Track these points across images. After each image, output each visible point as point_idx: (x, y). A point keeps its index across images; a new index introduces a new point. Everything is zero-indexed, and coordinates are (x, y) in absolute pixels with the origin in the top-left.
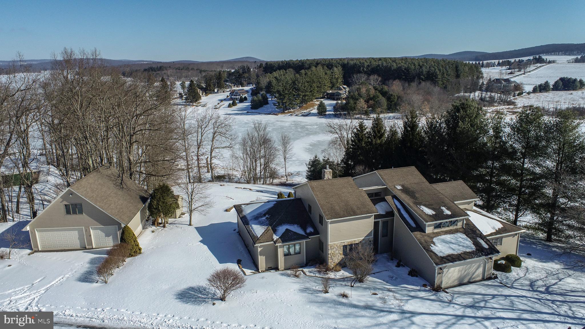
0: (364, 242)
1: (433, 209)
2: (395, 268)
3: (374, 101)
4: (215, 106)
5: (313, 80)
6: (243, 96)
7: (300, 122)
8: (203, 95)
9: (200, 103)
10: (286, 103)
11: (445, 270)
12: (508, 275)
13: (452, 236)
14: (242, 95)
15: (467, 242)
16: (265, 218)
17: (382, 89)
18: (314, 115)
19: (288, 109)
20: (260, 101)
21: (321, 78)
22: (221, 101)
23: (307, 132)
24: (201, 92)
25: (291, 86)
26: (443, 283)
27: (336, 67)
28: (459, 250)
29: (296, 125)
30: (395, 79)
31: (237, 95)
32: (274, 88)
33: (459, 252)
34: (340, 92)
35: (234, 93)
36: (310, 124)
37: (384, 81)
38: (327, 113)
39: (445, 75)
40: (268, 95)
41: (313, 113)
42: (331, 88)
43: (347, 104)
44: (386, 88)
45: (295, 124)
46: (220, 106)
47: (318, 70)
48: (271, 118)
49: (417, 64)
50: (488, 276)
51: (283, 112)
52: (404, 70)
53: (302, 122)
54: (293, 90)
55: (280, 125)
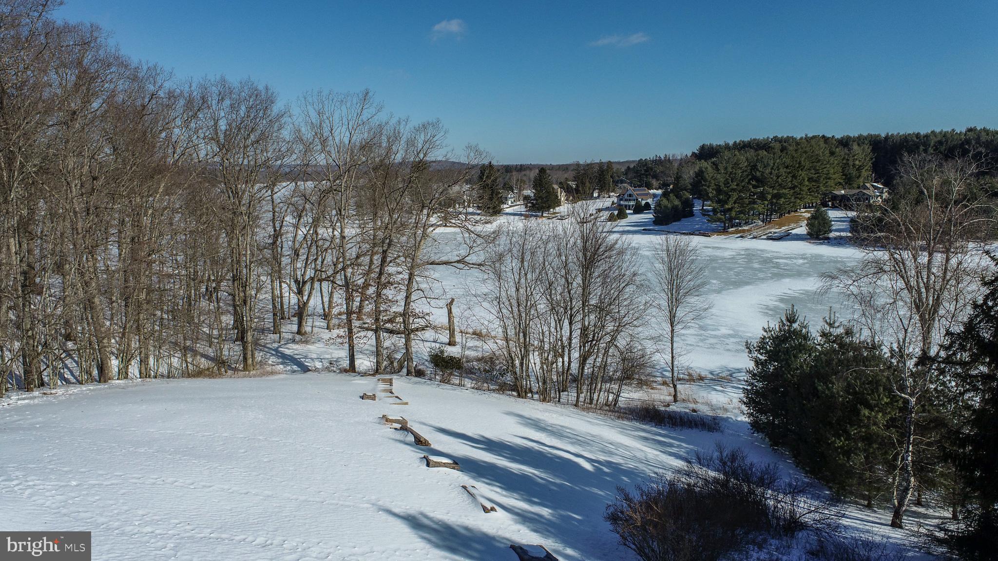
5: (800, 163)
6: (643, 202)
7: (761, 251)
8: (567, 199)
9: (558, 213)
10: (730, 210)
14: (642, 199)
18: (798, 238)
19: (736, 226)
20: (675, 208)
22: (599, 210)
23: (776, 270)
25: (745, 174)
27: (859, 144)
29: (750, 255)
32: (707, 183)
36: (786, 256)
38: (834, 234)
40: (696, 201)
41: (796, 235)
42: (845, 185)
45: (748, 255)
51: (724, 231)
53: (766, 250)
54: (749, 183)
55: (708, 254)
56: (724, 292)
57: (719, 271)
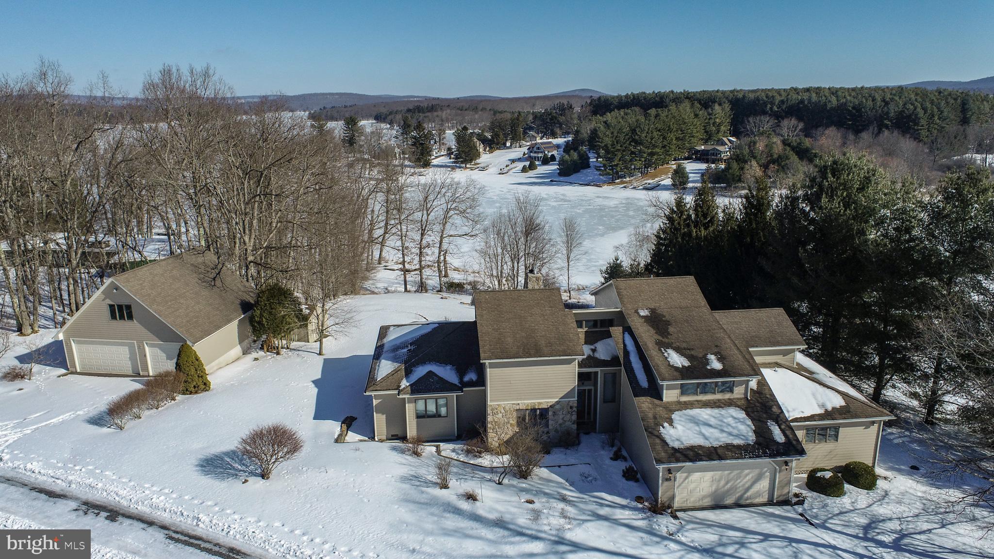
0: (557, 407)
1: (689, 358)
2: (608, 462)
3: (779, 165)
4: (501, 170)
5: (669, 126)
6: (550, 154)
7: (637, 199)
8: (485, 150)
9: (478, 164)
10: (617, 165)
11: (680, 476)
12: (829, 500)
13: (716, 412)
14: (548, 152)
15: (742, 427)
16: (405, 350)
17: (800, 144)
18: (666, 188)
19: (622, 177)
20: (574, 162)
21: (685, 123)
22: (513, 161)
24: (482, 145)
25: (627, 137)
26: (677, 499)
27: (720, 104)
28: (717, 439)
30: (827, 126)
31: (538, 152)
32: (600, 140)
33: (716, 444)
34: (720, 148)
35: (535, 149)
37: (807, 132)
38: (690, 185)
39: (936, 118)
40: (591, 155)
41: (664, 185)
42: (706, 142)
43: (727, 169)
44: (807, 142)
45: (627, 204)
46: (509, 170)
47: (681, 108)
48: (590, 191)
49: (878, 98)
50: (781, 498)
51: (612, 182)
52: (850, 109)
53: (641, 199)
54: (630, 144)
55: (599, 204)
56: (606, 236)
57: (604, 219)
